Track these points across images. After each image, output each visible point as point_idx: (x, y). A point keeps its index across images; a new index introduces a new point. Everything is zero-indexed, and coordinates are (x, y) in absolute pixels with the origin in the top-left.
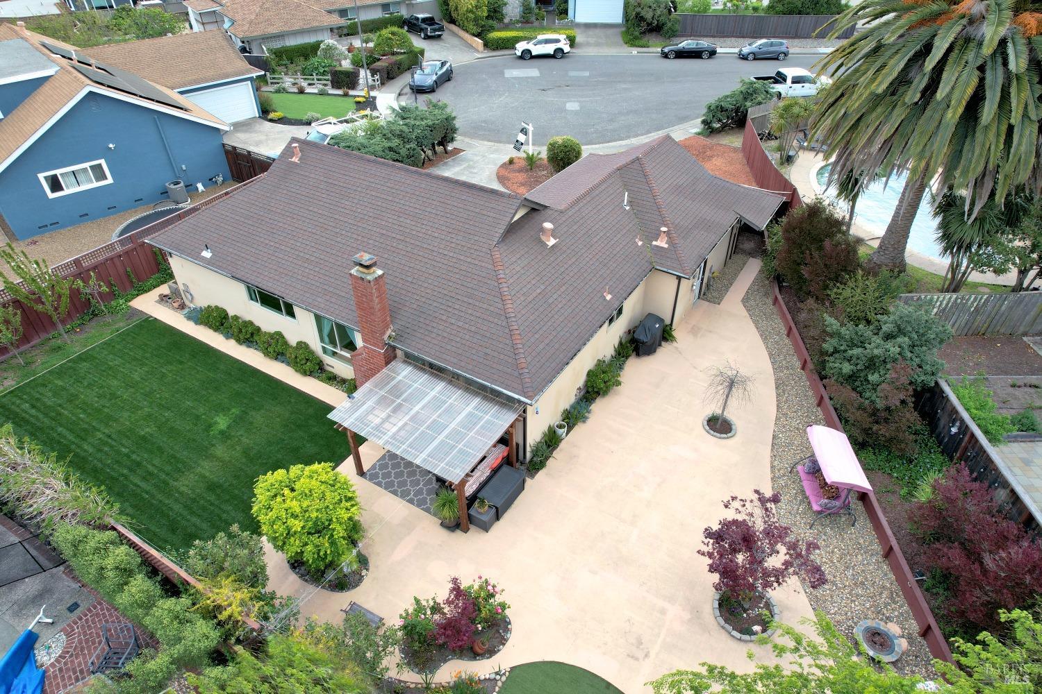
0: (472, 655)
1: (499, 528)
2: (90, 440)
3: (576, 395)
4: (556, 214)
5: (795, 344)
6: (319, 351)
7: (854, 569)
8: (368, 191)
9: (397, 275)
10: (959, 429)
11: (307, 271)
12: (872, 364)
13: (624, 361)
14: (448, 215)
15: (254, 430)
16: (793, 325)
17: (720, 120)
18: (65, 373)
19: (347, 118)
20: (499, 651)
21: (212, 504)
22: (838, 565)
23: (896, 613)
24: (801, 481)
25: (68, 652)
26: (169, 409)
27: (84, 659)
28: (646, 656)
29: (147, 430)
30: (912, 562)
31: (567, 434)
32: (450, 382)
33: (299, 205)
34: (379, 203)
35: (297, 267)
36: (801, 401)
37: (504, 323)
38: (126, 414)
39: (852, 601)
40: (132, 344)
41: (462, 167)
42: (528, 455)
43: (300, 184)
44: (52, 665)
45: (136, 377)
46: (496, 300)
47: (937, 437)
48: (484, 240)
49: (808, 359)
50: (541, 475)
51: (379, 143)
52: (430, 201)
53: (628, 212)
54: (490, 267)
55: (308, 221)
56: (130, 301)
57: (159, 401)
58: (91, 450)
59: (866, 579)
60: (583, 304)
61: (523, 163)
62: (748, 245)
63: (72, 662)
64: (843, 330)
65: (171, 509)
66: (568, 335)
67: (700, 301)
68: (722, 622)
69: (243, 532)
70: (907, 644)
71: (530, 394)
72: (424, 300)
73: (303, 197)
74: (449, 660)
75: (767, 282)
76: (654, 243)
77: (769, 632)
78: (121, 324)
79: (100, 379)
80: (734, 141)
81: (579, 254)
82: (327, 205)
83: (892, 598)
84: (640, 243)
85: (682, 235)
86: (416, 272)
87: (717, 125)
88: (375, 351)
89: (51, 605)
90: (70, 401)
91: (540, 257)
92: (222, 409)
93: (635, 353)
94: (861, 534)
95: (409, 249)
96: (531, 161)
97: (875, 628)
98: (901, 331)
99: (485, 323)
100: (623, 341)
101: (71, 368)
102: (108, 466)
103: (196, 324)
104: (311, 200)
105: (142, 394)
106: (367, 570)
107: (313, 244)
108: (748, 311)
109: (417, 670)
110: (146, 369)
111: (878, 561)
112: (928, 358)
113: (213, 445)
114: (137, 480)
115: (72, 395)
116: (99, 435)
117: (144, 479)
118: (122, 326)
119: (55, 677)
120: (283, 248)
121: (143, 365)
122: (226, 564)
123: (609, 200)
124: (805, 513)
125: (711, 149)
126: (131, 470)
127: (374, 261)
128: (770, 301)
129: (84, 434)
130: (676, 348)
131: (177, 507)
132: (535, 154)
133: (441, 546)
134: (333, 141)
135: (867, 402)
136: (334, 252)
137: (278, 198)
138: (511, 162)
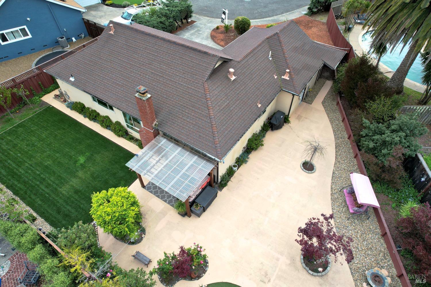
0: (190, 278)
1: (205, 215)
2: (23, 167)
3: (242, 150)
4: (236, 63)
5: (346, 126)
6: (126, 126)
7: (367, 241)
8: (146, 50)
9: (159, 94)
10: (426, 179)
11: (118, 90)
12: (384, 143)
13: (266, 133)
14: (184, 65)
15: (96, 164)
16: (345, 117)
17: (317, 8)
18: (12, 133)
19: (141, 5)
20: (202, 276)
21: (76, 200)
22: (360, 239)
23: (386, 264)
24: (344, 196)
25: (11, 270)
26: (58, 152)
27: (18, 274)
28: (269, 281)
29: (48, 162)
30: (395, 240)
31: (238, 169)
32: (183, 148)
33: (114, 56)
34: (151, 57)
35: (113, 88)
36: (347, 155)
37: (209, 121)
38: (39, 155)
39: (365, 257)
40: (42, 119)
41: (195, 31)
42: (219, 180)
43: (114, 45)
44: (4, 276)
45: (44, 136)
46: (206, 109)
47: (413, 180)
48: (200, 78)
49: (352, 135)
50: (225, 189)
51: (155, 20)
52: (175, 57)
53: (271, 61)
54: (203, 92)
55: (118, 64)
56: (41, 97)
57: (54, 148)
58: (23, 172)
59: (373, 246)
60: (247, 110)
61: (223, 29)
62: (326, 74)
63: (13, 275)
64: (371, 126)
65: (58, 202)
66: (239, 126)
67: (302, 102)
68: (305, 266)
69: (84, 224)
70: (390, 280)
71: (220, 157)
72: (171, 107)
73: (115, 52)
74: (180, 280)
75: (334, 93)
76: (283, 77)
77: (326, 271)
78: (38, 109)
79: (27, 137)
80: (323, 19)
81: (247, 84)
82: (127, 57)
83: (384, 257)
84: (276, 77)
85: (296, 73)
86: (168, 93)
87: (315, 10)
88: (149, 131)
89: (4, 247)
90: (14, 147)
91: (227, 86)
92: (82, 153)
93: (271, 129)
94: (372, 224)
95: (165, 81)
96: (227, 28)
97: (377, 273)
98: (401, 129)
99: (200, 120)
100: (265, 123)
101: (14, 130)
102: (31, 180)
103: (71, 109)
104: (119, 54)
105: (46, 144)
106: (145, 234)
107: (120, 76)
108: (325, 108)
109: (165, 284)
110: (48, 132)
111: (379, 238)
112: (414, 143)
113: (78, 171)
114: (43, 188)
115: (15, 144)
116: (27, 165)
117: (47, 187)
118: (38, 110)
119: (5, 282)
120: (107, 77)
121: (47, 130)
122: (76, 242)
123: (262, 55)
124: (345, 212)
125: (311, 23)
126: (41, 182)
127: (146, 91)
128: (335, 103)
129: (20, 164)
130: (290, 126)
131: (61, 201)
132: (229, 25)
133: (178, 223)
134: (134, 18)
135: (380, 162)
136: (130, 81)
137: (104, 52)
138: (218, 28)
